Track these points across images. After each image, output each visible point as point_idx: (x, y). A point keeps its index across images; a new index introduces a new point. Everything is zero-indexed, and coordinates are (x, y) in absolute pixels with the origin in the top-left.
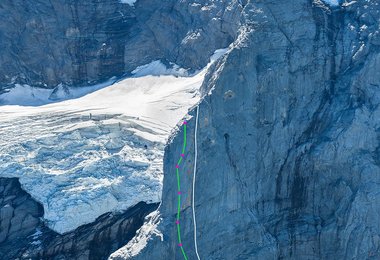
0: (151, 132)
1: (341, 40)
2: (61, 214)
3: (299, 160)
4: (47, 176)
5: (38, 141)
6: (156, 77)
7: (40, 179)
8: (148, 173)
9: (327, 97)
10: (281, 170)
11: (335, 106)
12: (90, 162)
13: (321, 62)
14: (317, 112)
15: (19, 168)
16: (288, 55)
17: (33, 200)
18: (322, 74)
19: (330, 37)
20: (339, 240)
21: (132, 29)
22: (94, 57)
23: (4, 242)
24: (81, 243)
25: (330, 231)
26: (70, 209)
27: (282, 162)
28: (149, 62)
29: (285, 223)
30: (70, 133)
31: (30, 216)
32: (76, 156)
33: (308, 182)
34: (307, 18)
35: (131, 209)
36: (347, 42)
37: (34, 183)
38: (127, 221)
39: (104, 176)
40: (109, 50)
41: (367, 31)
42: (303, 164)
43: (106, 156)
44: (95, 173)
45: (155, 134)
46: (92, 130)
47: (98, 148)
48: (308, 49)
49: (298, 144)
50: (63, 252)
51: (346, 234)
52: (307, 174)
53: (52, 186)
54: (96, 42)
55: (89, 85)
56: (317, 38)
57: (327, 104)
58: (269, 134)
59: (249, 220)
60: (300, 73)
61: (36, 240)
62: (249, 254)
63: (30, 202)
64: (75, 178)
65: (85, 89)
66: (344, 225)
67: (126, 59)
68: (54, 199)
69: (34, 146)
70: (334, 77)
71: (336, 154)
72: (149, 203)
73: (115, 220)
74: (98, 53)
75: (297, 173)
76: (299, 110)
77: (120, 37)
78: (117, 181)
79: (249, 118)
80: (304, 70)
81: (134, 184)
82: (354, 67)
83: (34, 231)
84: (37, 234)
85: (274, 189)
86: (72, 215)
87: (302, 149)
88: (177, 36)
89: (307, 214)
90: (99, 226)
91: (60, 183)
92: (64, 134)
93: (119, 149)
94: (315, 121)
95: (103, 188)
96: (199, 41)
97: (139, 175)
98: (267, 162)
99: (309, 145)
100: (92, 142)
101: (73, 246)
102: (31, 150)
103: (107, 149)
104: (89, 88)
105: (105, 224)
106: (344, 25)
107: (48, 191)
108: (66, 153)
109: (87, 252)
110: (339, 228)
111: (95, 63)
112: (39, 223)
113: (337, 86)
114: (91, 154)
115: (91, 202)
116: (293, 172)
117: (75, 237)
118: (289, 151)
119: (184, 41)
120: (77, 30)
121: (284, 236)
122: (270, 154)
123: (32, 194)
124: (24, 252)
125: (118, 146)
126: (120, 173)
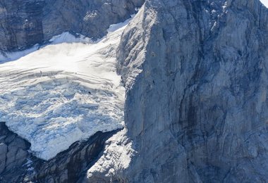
0: (89, 82)
1: (202, 19)
2: (45, 146)
3: (191, 96)
4: (29, 119)
5: (12, 93)
6: (70, 44)
7: (23, 122)
8: (100, 111)
9: (201, 55)
10: (181, 103)
11: (207, 60)
12: (56, 106)
13: (194, 33)
14: (197, 65)
15: (5, 114)
16: (177, 28)
17: (20, 138)
18: (195, 40)
19: (195, 17)
20: (218, 144)
21: (43, 9)
22: (21, 30)
23: (3, 172)
24: (62, 165)
25: (213, 139)
26: (51, 141)
27: (182, 98)
28: (61, 33)
29: (186, 136)
30: (34, 86)
31: (21, 150)
32: (45, 102)
33: (197, 110)
34: (181, 5)
35: (92, 137)
36: (206, 20)
37: (19, 125)
38: (91, 146)
39: (69, 115)
40: (31, 24)
41: (216, 13)
42: (194, 98)
43: (66, 102)
44: (61, 114)
45: (93, 83)
46: (49, 83)
47: (59, 96)
48: (185, 25)
49: (190, 86)
50: (50, 174)
51: (222, 139)
52: (197, 104)
53: (34, 126)
54: (20, 19)
55: (20, 50)
56: (188, 18)
57: (202, 59)
58: (174, 80)
59: (169, 137)
60: (184, 40)
61: (30, 167)
62: (173, 159)
63: (18, 140)
64: (48, 118)
65: (18, 53)
66: (221, 134)
67: (44, 31)
68: (37, 136)
69: (10, 97)
70: (202, 42)
71: (212, 91)
72: (104, 131)
73: (82, 147)
74: (24, 27)
75: (191, 104)
76: (187, 64)
77: (37, 15)
78: (79, 118)
79: (163, 70)
80: (185, 37)
81: (92, 119)
82: (212, 36)
83: (26, 161)
84: (29, 162)
85: (178, 115)
86: (53, 146)
87: (192, 88)
88: (78, 15)
89: (198, 130)
90: (72, 151)
91: (39, 123)
92: (30, 87)
93: (72, 96)
94: (197, 71)
95: (72, 124)
96: (97, 18)
97: (93, 113)
98: (174, 98)
99: (196, 86)
100: (52, 92)
101: (57, 168)
102: (9, 100)
103: (65, 96)
104: (21, 53)
105: (76, 149)
106: (201, 10)
107: (31, 130)
108: (36, 101)
109: (66, 171)
110: (218, 137)
111: (22, 34)
112: (28, 154)
113: (205, 48)
114: (55, 100)
115: (65, 135)
116: (188, 103)
117: (57, 162)
118: (185, 90)
119: (86, 18)
120: (5, 10)
121: (188, 145)
122: (175, 93)
123: (19, 133)
124: (24, 177)
125: (71, 93)
126: (79, 112)
